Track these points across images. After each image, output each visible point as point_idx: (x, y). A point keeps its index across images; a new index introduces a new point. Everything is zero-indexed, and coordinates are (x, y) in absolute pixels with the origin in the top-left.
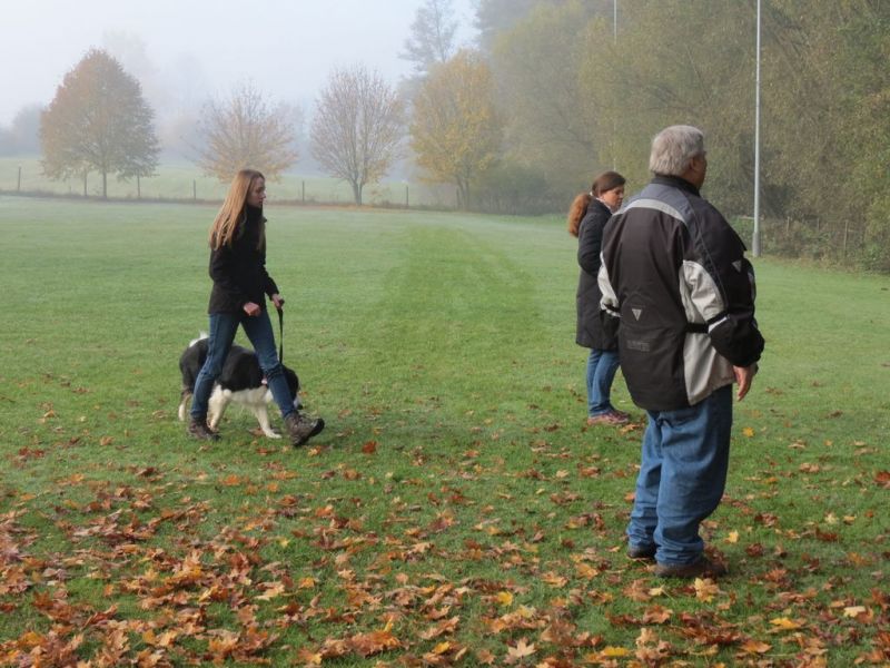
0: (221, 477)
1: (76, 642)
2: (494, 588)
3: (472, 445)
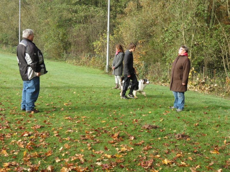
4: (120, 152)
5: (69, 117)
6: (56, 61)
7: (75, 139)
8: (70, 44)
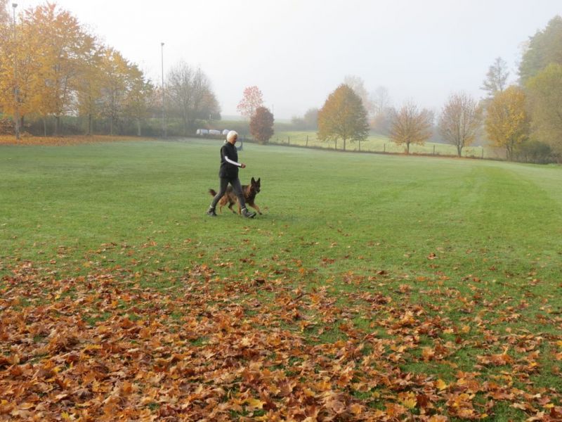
0: (416, 277)
1: (361, 347)
2: (554, 338)
3: (532, 270)
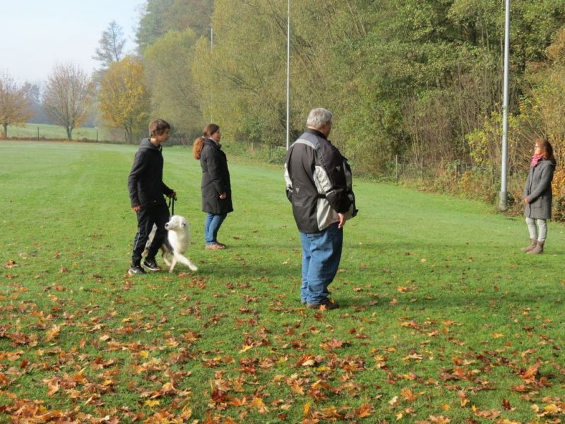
2: (139, 349)
4: (543, 415)
5: (412, 323)
6: (375, 180)
7: (427, 379)
8: (409, 139)
